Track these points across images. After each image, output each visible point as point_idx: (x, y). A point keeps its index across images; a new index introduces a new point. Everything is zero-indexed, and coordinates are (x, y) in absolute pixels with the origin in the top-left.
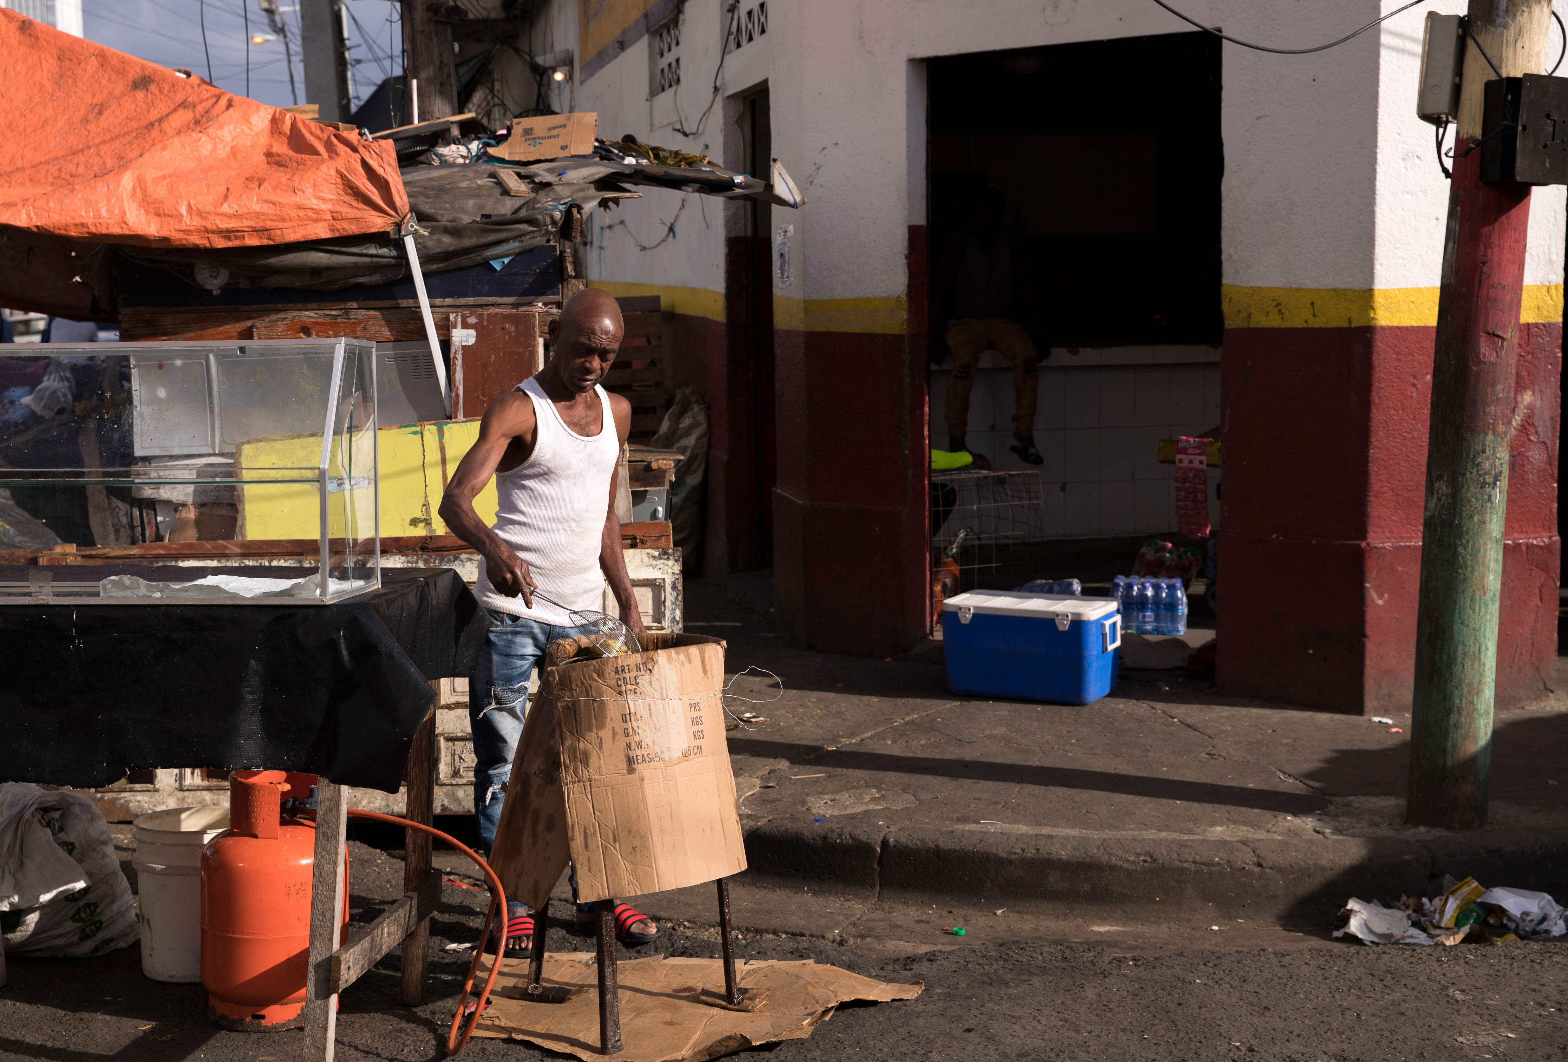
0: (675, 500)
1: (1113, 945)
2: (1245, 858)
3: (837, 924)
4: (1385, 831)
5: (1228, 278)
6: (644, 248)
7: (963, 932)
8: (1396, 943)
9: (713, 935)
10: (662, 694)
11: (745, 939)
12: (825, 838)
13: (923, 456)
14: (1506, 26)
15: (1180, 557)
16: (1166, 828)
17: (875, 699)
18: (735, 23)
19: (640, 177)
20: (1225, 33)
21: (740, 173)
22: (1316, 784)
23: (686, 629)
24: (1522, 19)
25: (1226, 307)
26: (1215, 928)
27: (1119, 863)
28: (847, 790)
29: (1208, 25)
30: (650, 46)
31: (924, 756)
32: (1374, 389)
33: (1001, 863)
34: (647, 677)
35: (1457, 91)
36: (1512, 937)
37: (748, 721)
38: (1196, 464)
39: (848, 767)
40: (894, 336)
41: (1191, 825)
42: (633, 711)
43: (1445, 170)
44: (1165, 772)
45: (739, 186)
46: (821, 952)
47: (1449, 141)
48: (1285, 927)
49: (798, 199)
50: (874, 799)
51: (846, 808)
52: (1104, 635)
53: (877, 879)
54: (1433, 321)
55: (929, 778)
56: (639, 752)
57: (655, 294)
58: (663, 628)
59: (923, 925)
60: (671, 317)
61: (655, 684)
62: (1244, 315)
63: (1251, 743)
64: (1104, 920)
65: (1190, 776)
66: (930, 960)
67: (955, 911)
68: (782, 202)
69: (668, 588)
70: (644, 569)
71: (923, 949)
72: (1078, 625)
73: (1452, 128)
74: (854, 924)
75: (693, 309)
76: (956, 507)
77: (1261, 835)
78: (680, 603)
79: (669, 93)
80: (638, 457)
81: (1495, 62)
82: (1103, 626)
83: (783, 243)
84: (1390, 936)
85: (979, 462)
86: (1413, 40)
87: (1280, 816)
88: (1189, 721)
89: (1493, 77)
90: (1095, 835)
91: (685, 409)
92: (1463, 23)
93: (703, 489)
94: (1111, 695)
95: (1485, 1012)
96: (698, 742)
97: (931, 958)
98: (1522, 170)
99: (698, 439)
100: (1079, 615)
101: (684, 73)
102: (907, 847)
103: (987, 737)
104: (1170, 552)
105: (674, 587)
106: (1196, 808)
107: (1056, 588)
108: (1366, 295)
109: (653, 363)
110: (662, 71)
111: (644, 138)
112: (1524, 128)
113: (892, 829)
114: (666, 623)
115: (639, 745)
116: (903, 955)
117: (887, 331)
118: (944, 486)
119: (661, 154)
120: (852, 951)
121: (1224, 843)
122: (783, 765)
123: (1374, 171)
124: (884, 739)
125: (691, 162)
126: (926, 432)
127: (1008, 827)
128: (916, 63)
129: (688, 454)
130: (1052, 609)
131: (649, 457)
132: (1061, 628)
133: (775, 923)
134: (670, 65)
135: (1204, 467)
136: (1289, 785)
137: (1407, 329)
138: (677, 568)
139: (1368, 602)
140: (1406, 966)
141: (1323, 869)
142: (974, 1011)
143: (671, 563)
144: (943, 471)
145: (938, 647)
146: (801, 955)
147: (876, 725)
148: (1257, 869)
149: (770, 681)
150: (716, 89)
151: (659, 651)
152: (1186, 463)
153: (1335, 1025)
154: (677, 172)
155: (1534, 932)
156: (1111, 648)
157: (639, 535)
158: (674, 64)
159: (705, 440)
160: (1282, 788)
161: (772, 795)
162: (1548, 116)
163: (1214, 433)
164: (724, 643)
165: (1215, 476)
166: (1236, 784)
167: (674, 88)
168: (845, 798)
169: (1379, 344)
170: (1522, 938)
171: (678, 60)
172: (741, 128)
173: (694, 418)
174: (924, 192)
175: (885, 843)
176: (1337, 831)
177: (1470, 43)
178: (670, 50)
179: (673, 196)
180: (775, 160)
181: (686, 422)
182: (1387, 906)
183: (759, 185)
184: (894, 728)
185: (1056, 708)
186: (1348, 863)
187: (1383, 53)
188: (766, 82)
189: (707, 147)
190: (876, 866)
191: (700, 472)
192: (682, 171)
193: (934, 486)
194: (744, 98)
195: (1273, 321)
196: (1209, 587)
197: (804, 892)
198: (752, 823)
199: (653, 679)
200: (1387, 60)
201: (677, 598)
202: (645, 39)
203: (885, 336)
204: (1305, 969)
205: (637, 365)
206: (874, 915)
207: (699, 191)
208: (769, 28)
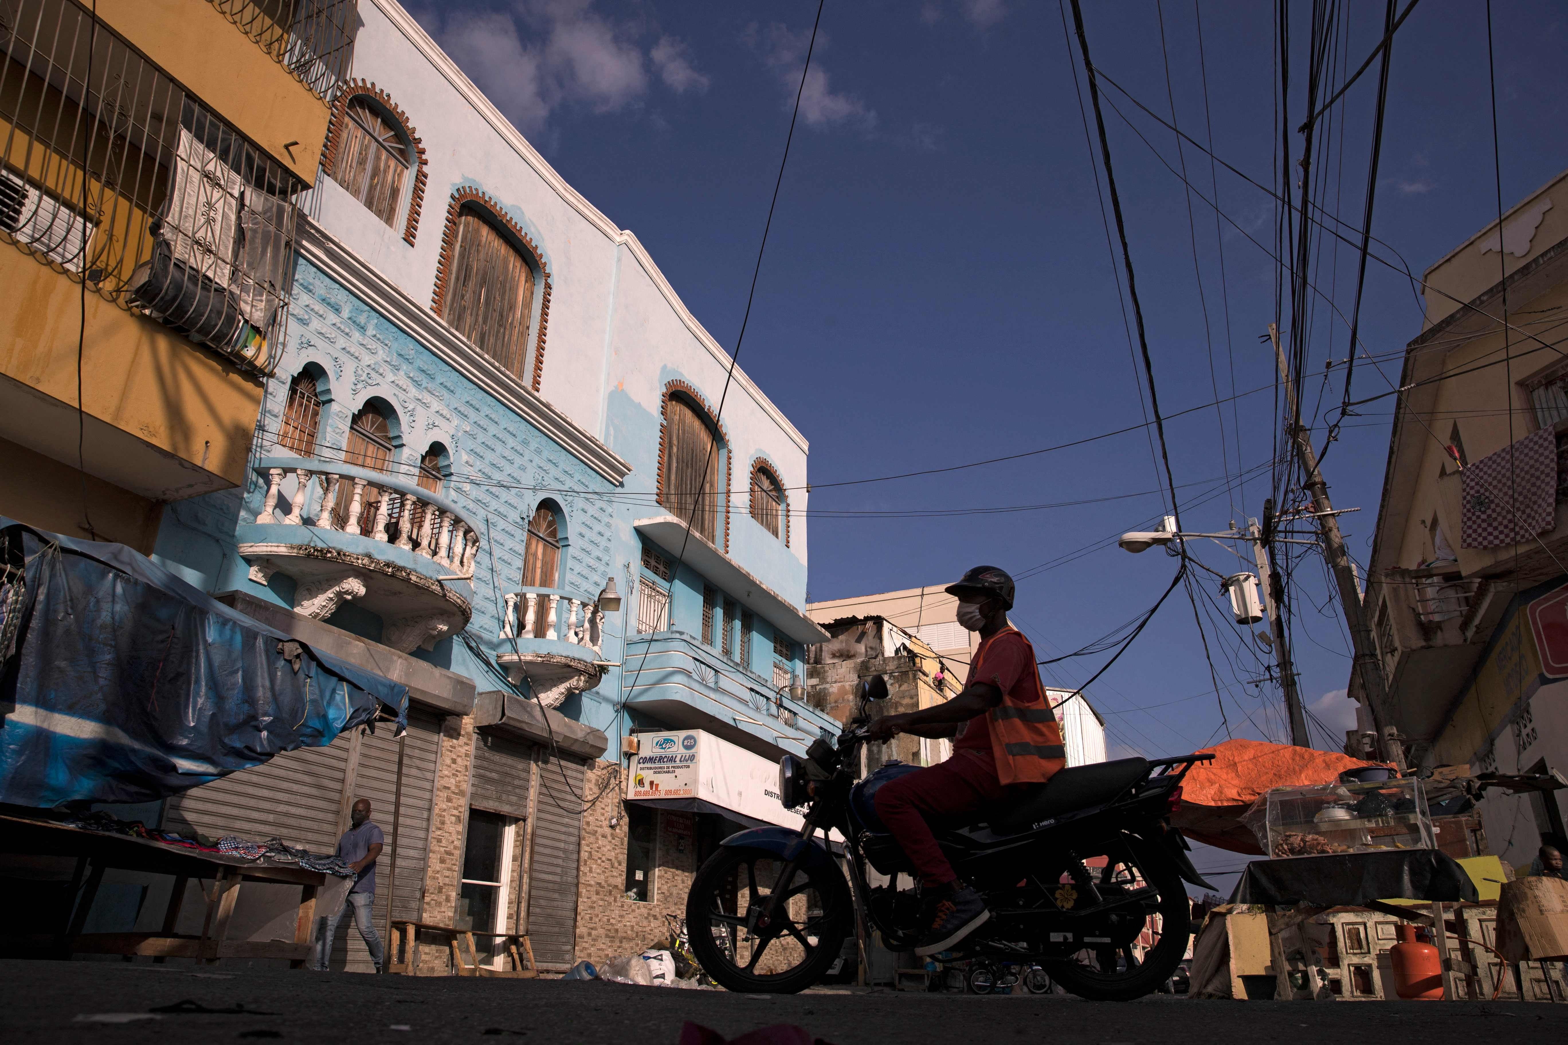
10: (1548, 890)
18: (1521, 741)
188: (1543, 758)
208: (1539, 737)
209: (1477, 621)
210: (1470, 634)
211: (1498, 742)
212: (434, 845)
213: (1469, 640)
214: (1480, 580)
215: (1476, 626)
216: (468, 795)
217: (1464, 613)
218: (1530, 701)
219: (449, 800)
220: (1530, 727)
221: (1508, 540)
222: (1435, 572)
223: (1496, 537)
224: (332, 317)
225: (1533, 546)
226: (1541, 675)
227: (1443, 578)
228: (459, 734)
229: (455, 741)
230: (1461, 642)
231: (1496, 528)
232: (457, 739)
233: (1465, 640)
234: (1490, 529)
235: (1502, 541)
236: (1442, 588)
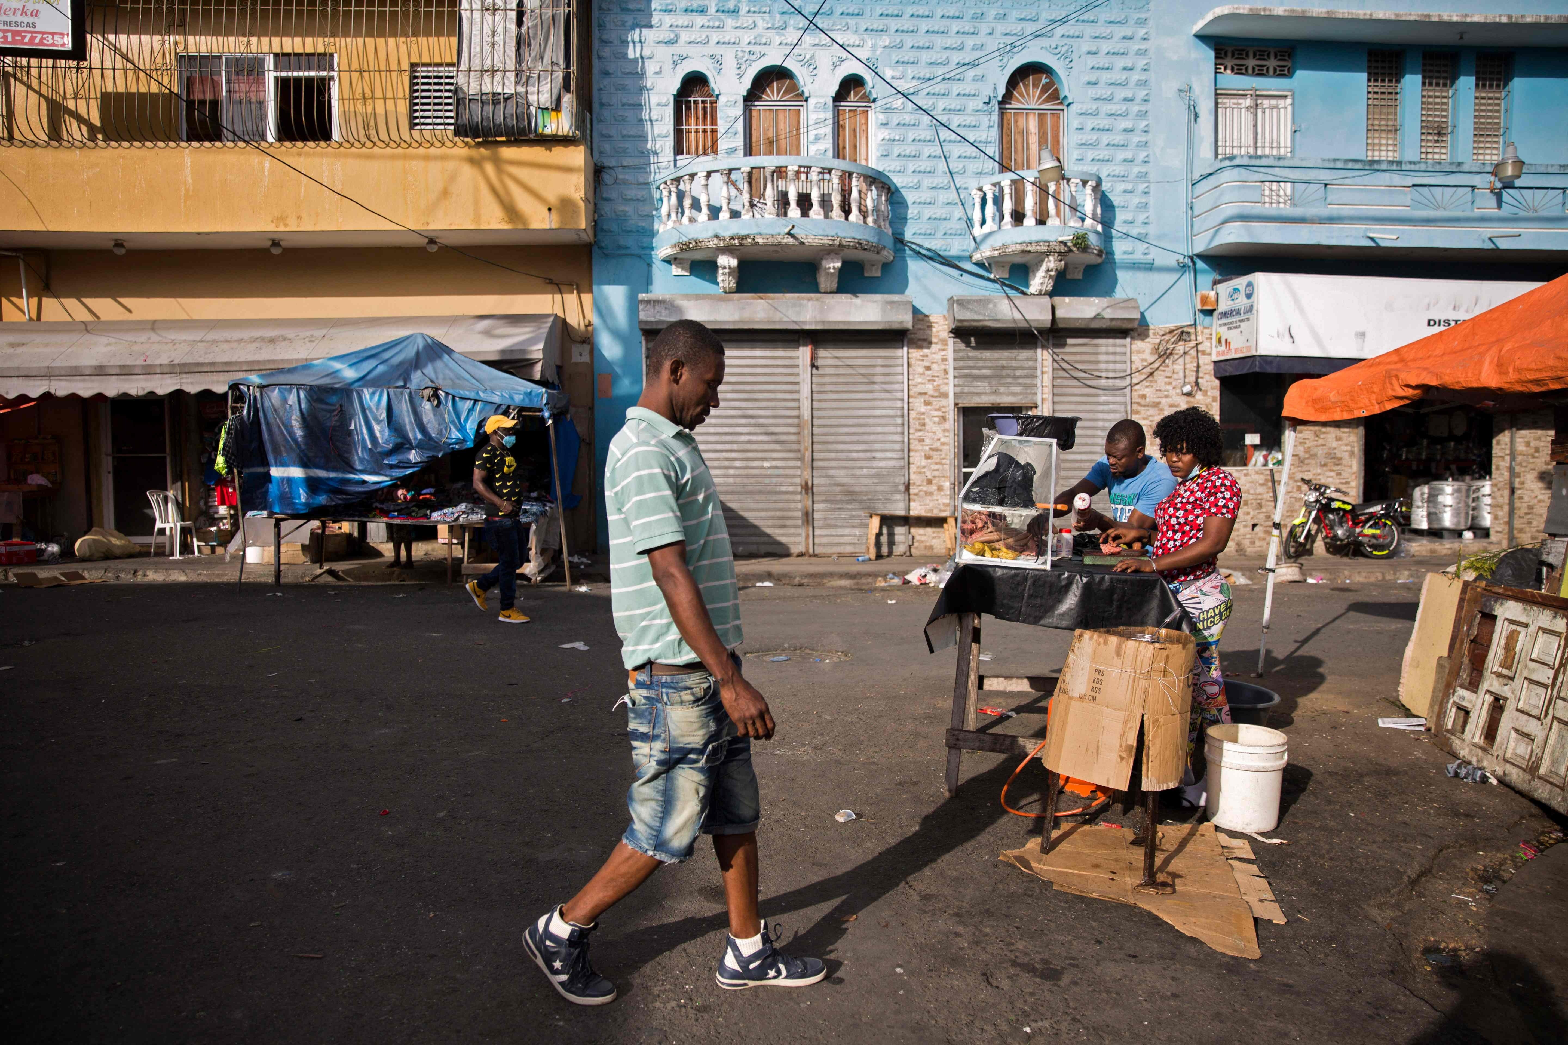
212: (914, 445)
216: (951, 395)
219: (927, 404)
224: (700, 20)
228: (930, 343)
229: (926, 351)
232: (929, 348)
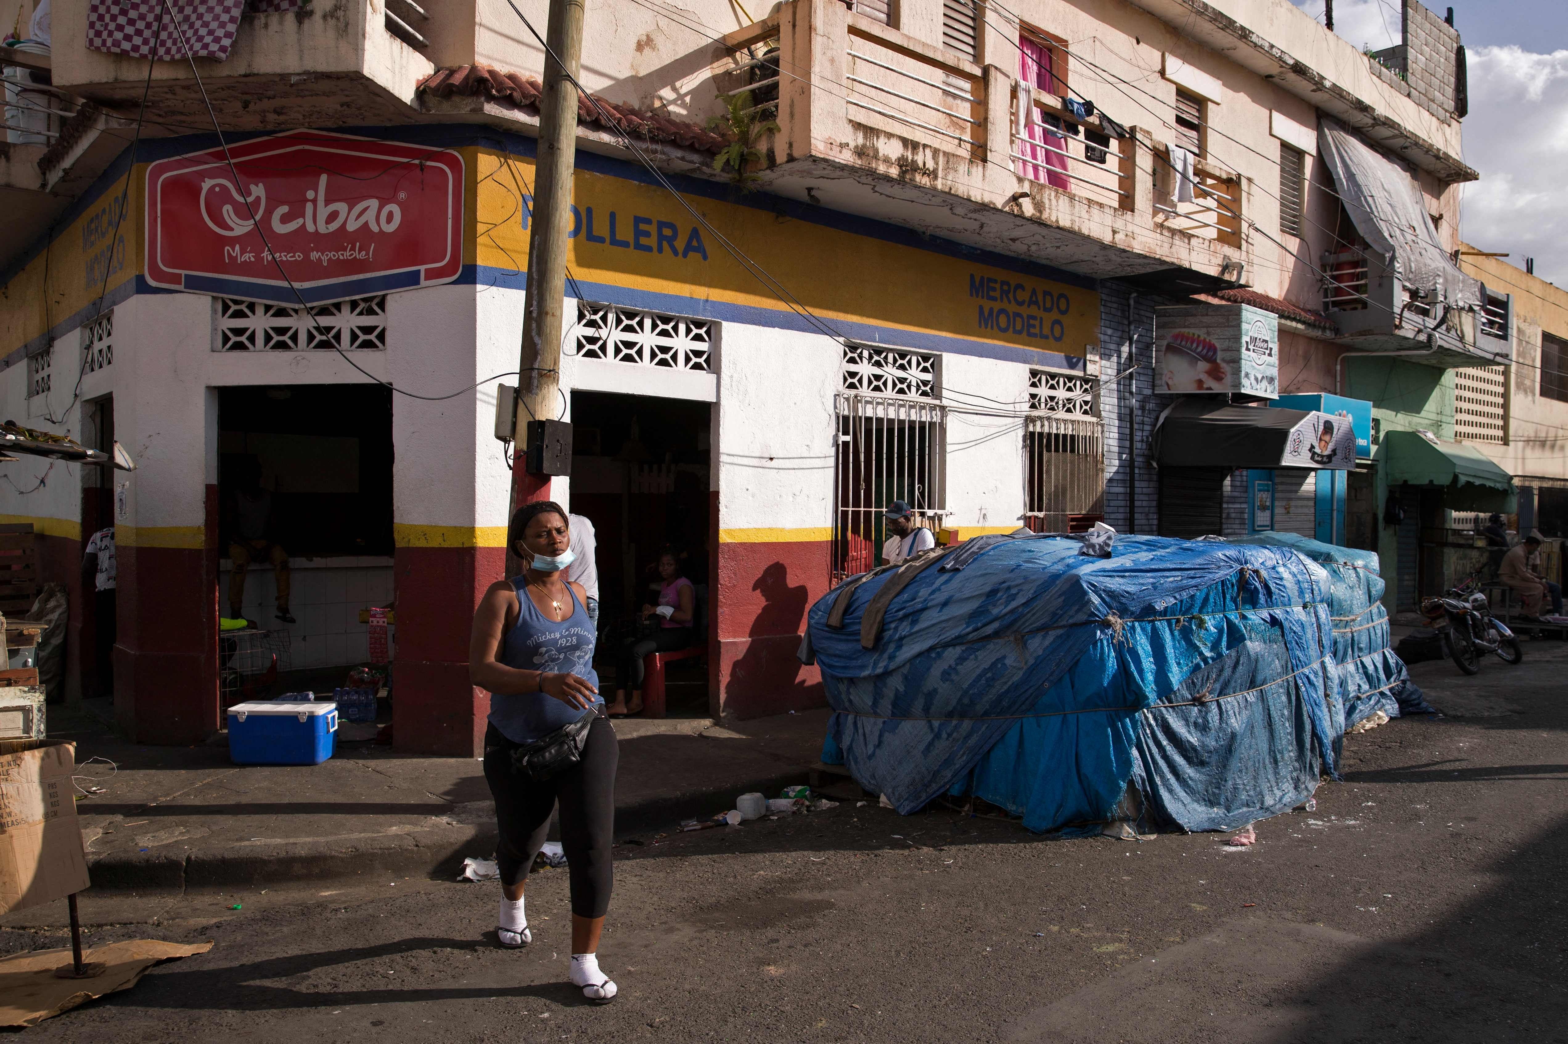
0: (42, 654)
1: (333, 902)
2: (409, 844)
3: (155, 914)
4: (485, 820)
5: (397, 519)
6: (22, 493)
7: (240, 907)
8: (490, 879)
9: (67, 932)
10: (27, 779)
11: (90, 932)
12: (148, 861)
13: (215, 621)
14: (537, 394)
15: (373, 676)
16: (364, 831)
17: (183, 772)
18: (90, 356)
19: (16, 447)
20: (394, 386)
21: (91, 449)
22: (448, 798)
23: (47, 736)
24: (545, 391)
25: (396, 536)
26: (393, 884)
27: (336, 854)
28: (164, 829)
29: (384, 380)
30: (29, 366)
31: (215, 803)
32: (476, 580)
33: (264, 862)
34: (16, 770)
35: (514, 425)
36: (548, 867)
37: (94, 793)
38: (381, 623)
39: (164, 815)
40: (196, 550)
41: (378, 828)
42: (5, 792)
43: (509, 466)
44: (364, 799)
45: (90, 456)
46: (144, 932)
47: (511, 451)
48: (432, 879)
49: (132, 466)
50: (181, 833)
51: (162, 840)
52: (328, 723)
53: (183, 882)
54: (505, 545)
55: (218, 817)
56: (9, 819)
57: (29, 522)
58: (31, 737)
59: (214, 907)
60: (42, 537)
61: (22, 773)
62: (406, 540)
63: (412, 779)
64: (328, 888)
65: (378, 800)
66: (218, 927)
67: (235, 895)
68: (120, 467)
69: (35, 711)
70: (17, 700)
71: (213, 921)
72: (312, 718)
73: (512, 444)
74: (167, 912)
75: (58, 532)
76: (237, 652)
77: (418, 829)
78: (44, 720)
79: (42, 396)
80: (14, 627)
81: (532, 411)
82: (327, 718)
83: (122, 492)
84: (488, 875)
85: (252, 625)
86: (493, 397)
87: (429, 817)
88: (378, 769)
89: (532, 420)
90: (322, 839)
91: (51, 595)
92: (516, 390)
93: (64, 648)
94: (332, 758)
95: (534, 909)
96: (55, 809)
97: (218, 926)
98: (546, 468)
99: (60, 614)
100: (313, 712)
101: (52, 384)
102: (203, 860)
103: (256, 788)
104: (367, 673)
105: (39, 710)
106: (381, 818)
107: (299, 697)
108: (471, 530)
109: (27, 566)
110: (37, 381)
111: (21, 423)
112: (547, 446)
113: (194, 850)
114: (33, 734)
115: (10, 814)
116: (201, 926)
117: (191, 547)
118: (228, 640)
119: (34, 434)
120: (166, 929)
121: (397, 835)
122: (119, 818)
123: (475, 464)
124: (189, 795)
125: (56, 440)
126: (217, 608)
127: (268, 841)
128: (209, 388)
129: (52, 625)
130: (296, 710)
131: (21, 627)
132: (301, 721)
133: (112, 918)
134: (43, 378)
135: (385, 624)
136: (433, 799)
137: (493, 548)
138: (42, 698)
139: (475, 695)
140: (494, 890)
141: (452, 844)
142: (246, 953)
143: (37, 694)
144: (228, 631)
145: (226, 737)
146: (130, 937)
147: (184, 788)
148: (415, 848)
149: (108, 766)
150: (76, 395)
151: (26, 752)
152: (375, 623)
153: (457, 928)
154: (45, 446)
155: (559, 863)
156: (332, 730)
157: (13, 678)
158: (46, 378)
159: (66, 615)
160: (430, 802)
161: (110, 837)
162: (558, 441)
163: (391, 606)
164: (75, 743)
165: (391, 630)
166: (404, 802)
167: (46, 393)
168: (162, 834)
169: (478, 556)
170: (553, 867)
171: (49, 376)
172: (94, 421)
173: (57, 601)
174: (216, 464)
175: (189, 859)
176: (459, 822)
177: (520, 401)
178: (43, 369)
179: (45, 461)
180: (116, 442)
181: (52, 604)
182: (486, 859)
183: (104, 456)
184: (195, 789)
185: (299, 768)
186: (465, 839)
187: (478, 402)
188: (111, 393)
189: (69, 431)
190: (183, 875)
191: (62, 635)
192: (51, 445)
193: (222, 640)
194: (96, 403)
195: (422, 544)
196: (389, 692)
197: (133, 896)
198: (95, 857)
199: (21, 770)
200: (480, 407)
201: (41, 717)
202: (25, 362)
203: (190, 550)
204: (442, 900)
205: (15, 567)
206: (181, 905)
207: (61, 458)
208: (114, 361)
209: (67, 163)
210: (54, 177)
211: (58, 344)
213: (49, 187)
214: (85, 101)
215: (64, 170)
217: (53, 141)
218: (116, 308)
220: (106, 342)
221: (145, 50)
222: (19, 58)
223: (128, 38)
225: (181, 74)
226: (140, 279)
227: (31, 74)
230: (35, 185)
231: (131, 22)
233: (44, 185)
234: (122, 20)
235: (136, 48)
236: (25, 90)
